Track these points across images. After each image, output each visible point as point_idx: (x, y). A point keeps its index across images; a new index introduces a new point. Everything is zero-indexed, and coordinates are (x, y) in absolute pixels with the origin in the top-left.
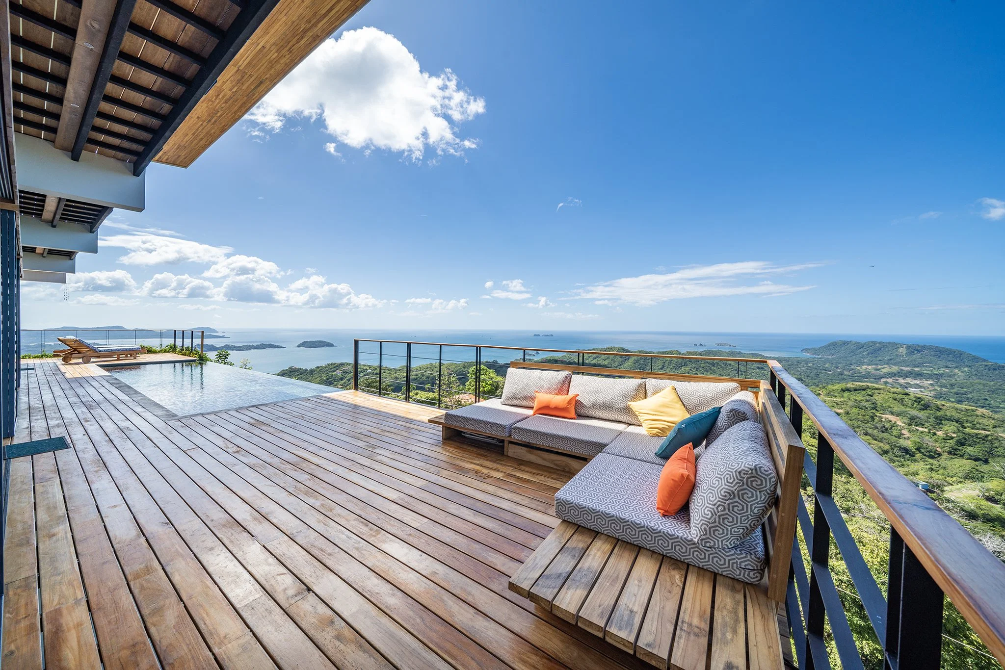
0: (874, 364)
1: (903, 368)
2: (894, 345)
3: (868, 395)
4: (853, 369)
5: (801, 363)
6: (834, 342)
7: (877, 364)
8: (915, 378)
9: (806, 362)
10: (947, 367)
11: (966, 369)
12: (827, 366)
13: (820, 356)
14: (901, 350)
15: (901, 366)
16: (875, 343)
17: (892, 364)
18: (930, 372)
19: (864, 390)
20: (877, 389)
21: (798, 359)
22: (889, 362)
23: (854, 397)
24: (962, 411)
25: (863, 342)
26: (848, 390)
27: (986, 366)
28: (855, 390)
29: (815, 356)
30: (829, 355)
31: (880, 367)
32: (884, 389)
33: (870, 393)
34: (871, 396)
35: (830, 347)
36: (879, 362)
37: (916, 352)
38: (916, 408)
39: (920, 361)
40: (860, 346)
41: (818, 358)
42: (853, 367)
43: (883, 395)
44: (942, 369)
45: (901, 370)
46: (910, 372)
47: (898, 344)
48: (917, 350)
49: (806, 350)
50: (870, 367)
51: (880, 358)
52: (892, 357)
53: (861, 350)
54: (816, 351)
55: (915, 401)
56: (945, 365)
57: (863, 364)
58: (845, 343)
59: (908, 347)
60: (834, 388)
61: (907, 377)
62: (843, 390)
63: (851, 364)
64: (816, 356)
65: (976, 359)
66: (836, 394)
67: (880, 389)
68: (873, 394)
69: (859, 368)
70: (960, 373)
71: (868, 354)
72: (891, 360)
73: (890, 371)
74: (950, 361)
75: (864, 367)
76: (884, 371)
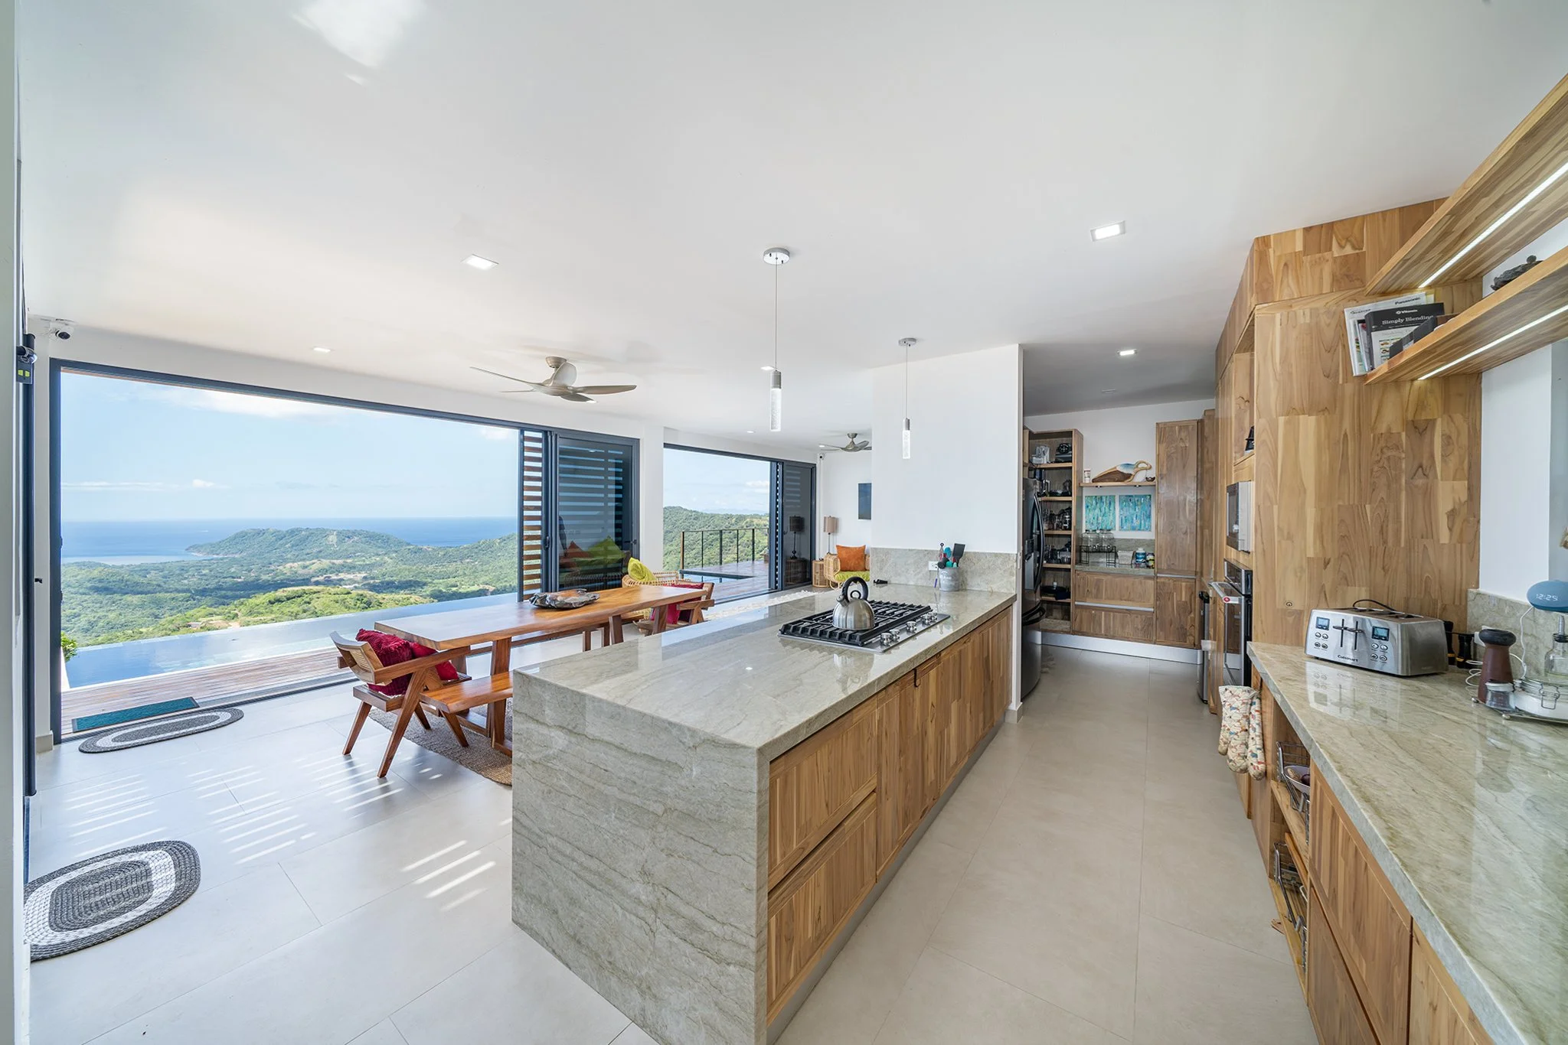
0: (301, 560)
1: (335, 561)
2: (323, 533)
3: (305, 603)
4: (273, 571)
5: (187, 571)
6: (242, 532)
7: (304, 560)
8: (348, 572)
9: (198, 567)
10: (378, 555)
11: (394, 555)
12: (233, 570)
13: (221, 556)
14: (331, 538)
15: (332, 559)
16: (300, 530)
17: (322, 557)
18: (362, 563)
19: (299, 597)
20: (315, 593)
21: (182, 564)
22: (318, 556)
23: (288, 610)
24: (399, 601)
25: (284, 530)
26: (279, 601)
27: (409, 549)
28: (288, 599)
29: (211, 557)
30: (236, 553)
31: (308, 563)
32: (323, 590)
33: (308, 600)
34: (309, 603)
35: (237, 540)
36: (305, 557)
37: (347, 539)
38: (359, 607)
39: (351, 550)
40: (280, 536)
41: (217, 559)
42: (272, 567)
43: (323, 600)
44: (373, 558)
45: (333, 564)
46: (343, 565)
47: (327, 530)
48: (349, 537)
49: (196, 548)
50: (296, 564)
51: (308, 551)
52: (322, 548)
53: (281, 542)
54: (214, 548)
55: (358, 600)
56: (375, 552)
57: (286, 561)
58: (260, 533)
59: (339, 533)
60: (258, 601)
61: (339, 572)
62: (271, 603)
63: (271, 564)
64: (215, 556)
65: (400, 543)
66: (262, 610)
67: (319, 592)
68: (311, 599)
69: (281, 568)
70: (390, 561)
71: (293, 546)
72: (320, 552)
73: (321, 566)
74: (379, 547)
75: (288, 565)
76: (314, 567)
